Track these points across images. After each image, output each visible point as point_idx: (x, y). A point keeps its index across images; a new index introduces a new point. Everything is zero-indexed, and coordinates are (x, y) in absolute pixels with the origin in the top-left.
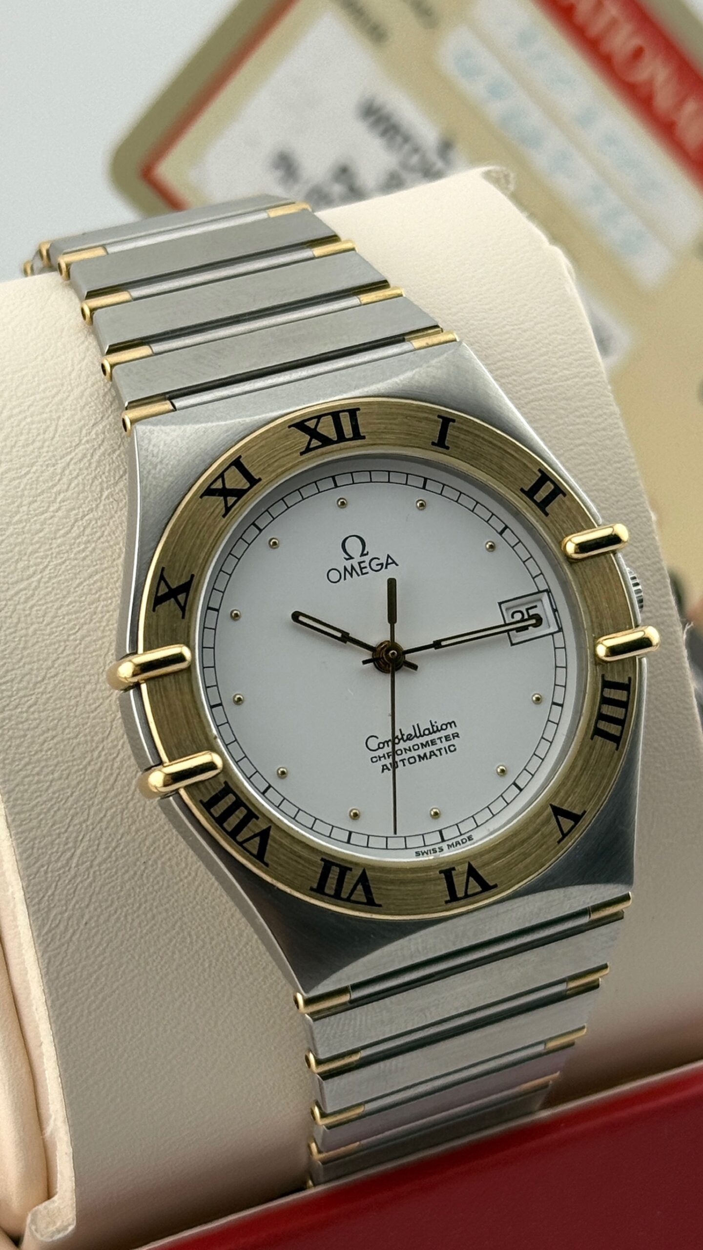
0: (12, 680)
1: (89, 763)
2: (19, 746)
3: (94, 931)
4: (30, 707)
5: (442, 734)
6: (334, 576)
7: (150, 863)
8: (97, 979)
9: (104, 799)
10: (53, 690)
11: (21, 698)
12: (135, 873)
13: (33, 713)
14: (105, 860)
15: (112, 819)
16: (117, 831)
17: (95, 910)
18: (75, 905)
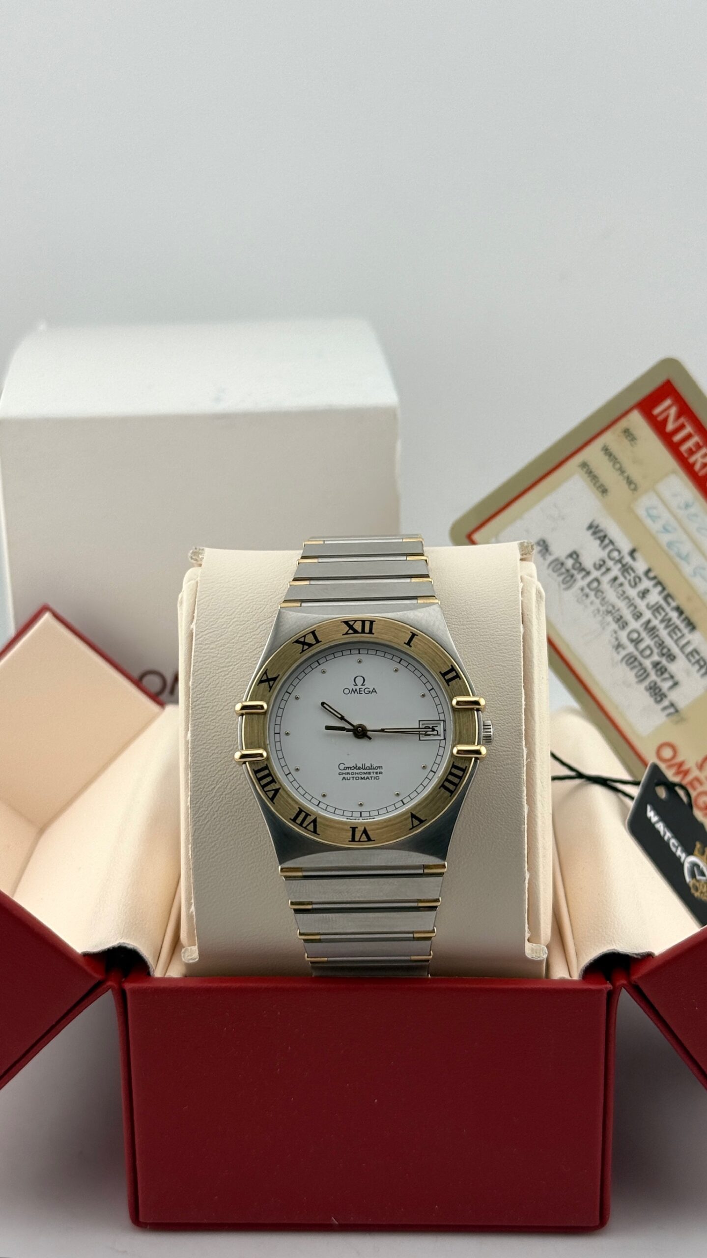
0: (208, 707)
1: (231, 750)
2: (203, 735)
3: (218, 823)
4: (212, 720)
5: (375, 771)
6: (347, 691)
7: (248, 800)
8: (215, 844)
9: (234, 767)
10: (224, 715)
11: (210, 715)
12: (241, 803)
13: (213, 723)
14: (228, 794)
15: (236, 776)
16: (237, 782)
17: (220, 814)
18: (211, 810)
